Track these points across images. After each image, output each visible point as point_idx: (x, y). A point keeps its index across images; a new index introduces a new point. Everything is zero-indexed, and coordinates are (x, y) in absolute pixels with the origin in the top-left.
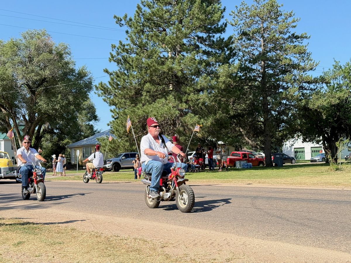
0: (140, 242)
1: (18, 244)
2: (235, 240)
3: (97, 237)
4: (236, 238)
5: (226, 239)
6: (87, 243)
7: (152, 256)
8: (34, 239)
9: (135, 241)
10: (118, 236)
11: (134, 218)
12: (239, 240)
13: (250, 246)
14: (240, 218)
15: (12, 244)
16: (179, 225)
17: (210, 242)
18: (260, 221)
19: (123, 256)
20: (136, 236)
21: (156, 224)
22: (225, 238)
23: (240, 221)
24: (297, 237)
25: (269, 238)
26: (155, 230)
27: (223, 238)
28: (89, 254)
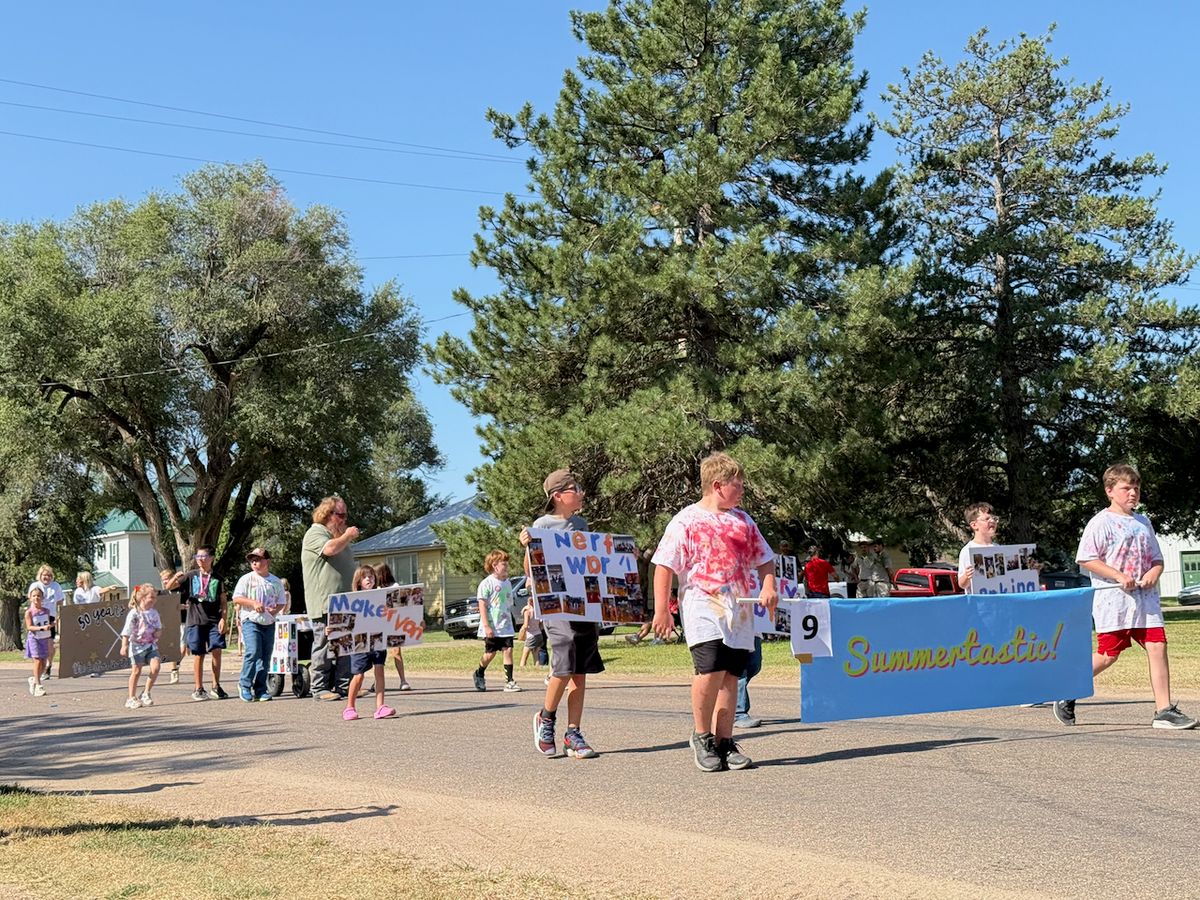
0: (541, 890)
1: (123, 894)
2: (879, 885)
3: (395, 871)
4: (883, 879)
5: (848, 881)
6: (358, 892)
8: (180, 878)
9: (526, 887)
10: (467, 868)
11: (533, 803)
12: (894, 885)
14: (906, 805)
15: (106, 893)
16: (687, 830)
18: (976, 817)
20: (533, 868)
21: (607, 824)
22: (844, 879)
23: (905, 818)
24: (1102, 874)
25: (1001, 878)
26: (602, 845)
27: (836, 876)
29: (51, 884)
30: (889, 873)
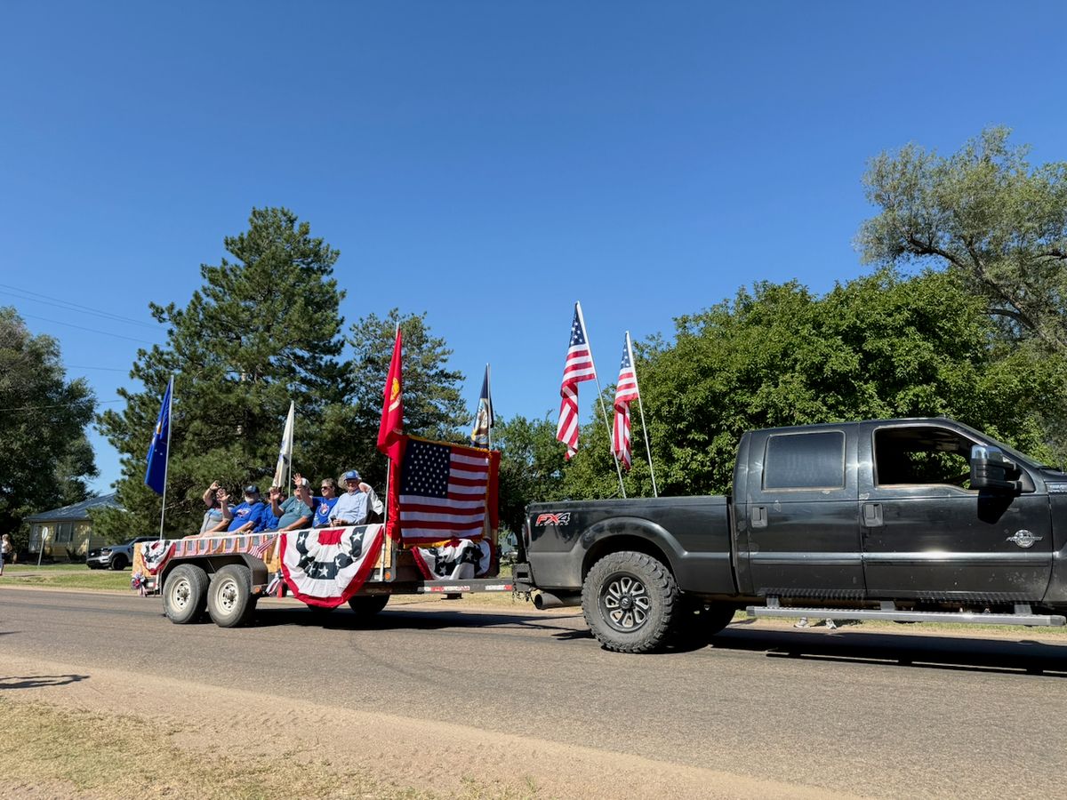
0: (128, 723)
2: (308, 712)
3: (41, 715)
4: (310, 709)
5: (293, 711)
7: (145, 753)
9: (120, 722)
10: (86, 711)
11: (129, 670)
12: (315, 712)
13: (331, 723)
14: (325, 669)
16: (213, 685)
17: (263, 719)
18: (357, 674)
19: (86, 756)
20: (125, 710)
21: (170, 682)
22: (291, 710)
23: (324, 675)
24: (410, 702)
25: (366, 706)
26: (165, 695)
27: (288, 708)
28: (14, 754)
30: (314, 706)
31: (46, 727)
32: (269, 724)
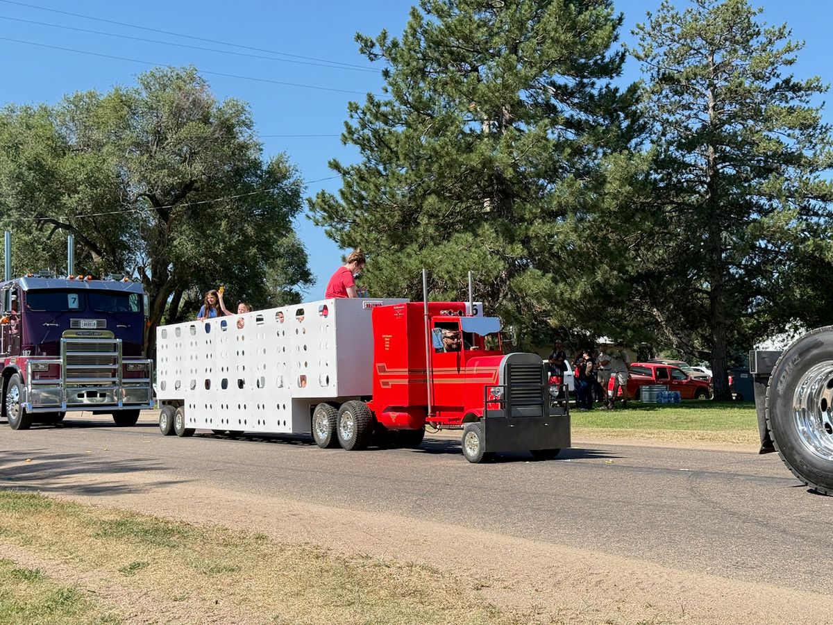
0: (422, 573)
1: (131, 568)
2: (656, 576)
3: (317, 558)
4: (658, 572)
5: (633, 573)
6: (295, 571)
7: (453, 608)
8: (170, 558)
9: (411, 571)
10: (367, 557)
11: (402, 515)
14: (664, 523)
15: (118, 567)
16: (514, 536)
17: (595, 579)
18: (715, 532)
19: (384, 606)
20: (411, 558)
21: (456, 530)
22: (630, 571)
23: (665, 531)
24: (811, 573)
25: (740, 573)
26: (456, 544)
27: (624, 569)
28: (301, 598)
29: (78, 560)
30: (662, 569)
31: (327, 571)
32: (605, 586)
